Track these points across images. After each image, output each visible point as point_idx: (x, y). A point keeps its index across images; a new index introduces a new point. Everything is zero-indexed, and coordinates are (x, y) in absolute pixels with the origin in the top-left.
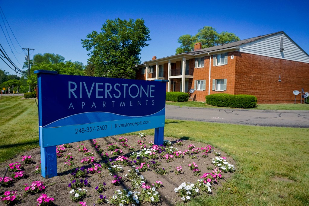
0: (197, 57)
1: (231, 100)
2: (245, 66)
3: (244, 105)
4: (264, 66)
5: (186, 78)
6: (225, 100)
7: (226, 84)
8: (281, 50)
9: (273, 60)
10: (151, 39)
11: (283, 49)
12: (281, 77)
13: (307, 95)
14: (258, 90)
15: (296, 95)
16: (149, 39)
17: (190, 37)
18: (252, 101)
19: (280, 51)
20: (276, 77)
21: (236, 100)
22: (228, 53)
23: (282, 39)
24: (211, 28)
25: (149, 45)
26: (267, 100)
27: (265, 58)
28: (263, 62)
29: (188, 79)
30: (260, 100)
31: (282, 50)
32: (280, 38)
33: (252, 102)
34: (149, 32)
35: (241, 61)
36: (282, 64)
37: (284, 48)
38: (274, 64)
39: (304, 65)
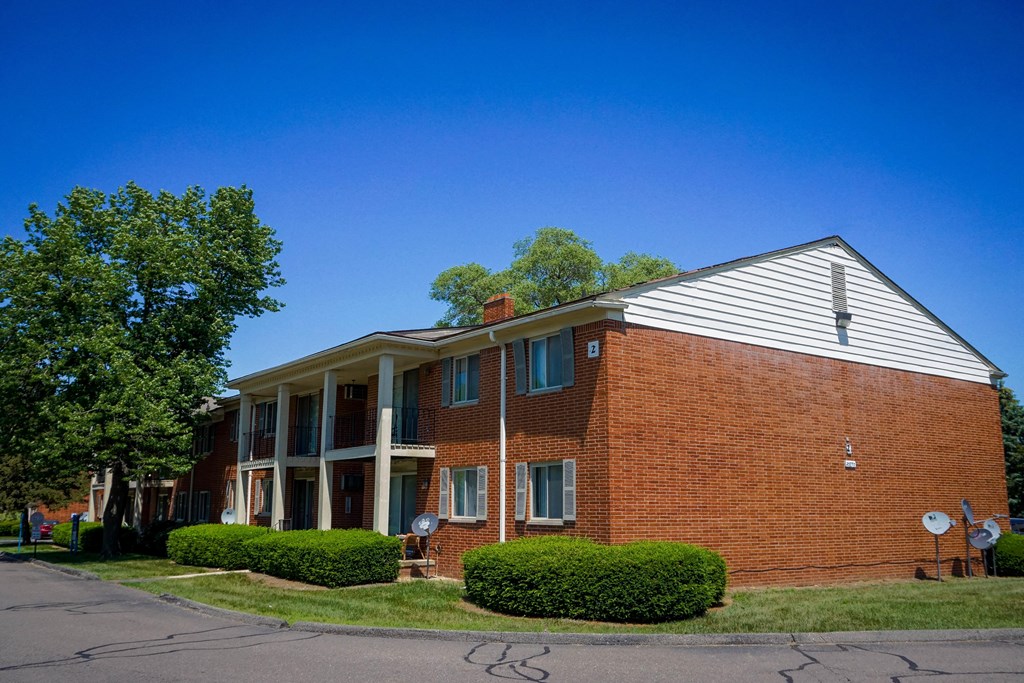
0: (448, 356)
1: (573, 574)
2: (661, 393)
3: (640, 602)
4: (765, 393)
5: (393, 458)
6: (543, 577)
7: (573, 488)
8: (837, 320)
9: (804, 365)
10: (283, 282)
11: (848, 317)
12: (855, 447)
13: (989, 535)
14: (744, 512)
15: (936, 536)
16: (277, 278)
17: (482, 275)
18: (684, 582)
19: (834, 322)
20: (831, 449)
21: (602, 573)
22: (574, 329)
23: (838, 272)
24: (570, 237)
25: (282, 306)
26: (795, 565)
27: (766, 354)
28: (755, 376)
29: (414, 466)
30: (760, 566)
31: (843, 317)
32: (829, 265)
33: (685, 587)
34: (278, 250)
35: (638, 371)
36: (852, 384)
37: (850, 310)
38: (809, 385)
39: (959, 389)
